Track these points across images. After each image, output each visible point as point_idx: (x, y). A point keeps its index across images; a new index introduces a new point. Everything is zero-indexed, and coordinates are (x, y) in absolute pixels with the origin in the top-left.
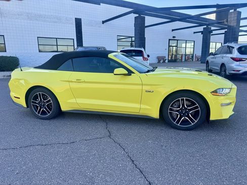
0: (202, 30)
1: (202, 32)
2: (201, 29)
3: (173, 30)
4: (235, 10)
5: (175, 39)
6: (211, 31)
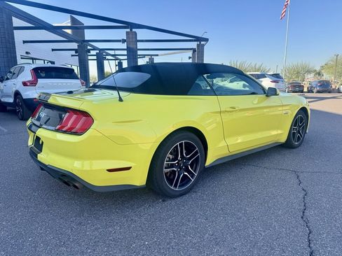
1: (76, 51)
3: (24, 42)
4: (131, 30)
6: (89, 51)
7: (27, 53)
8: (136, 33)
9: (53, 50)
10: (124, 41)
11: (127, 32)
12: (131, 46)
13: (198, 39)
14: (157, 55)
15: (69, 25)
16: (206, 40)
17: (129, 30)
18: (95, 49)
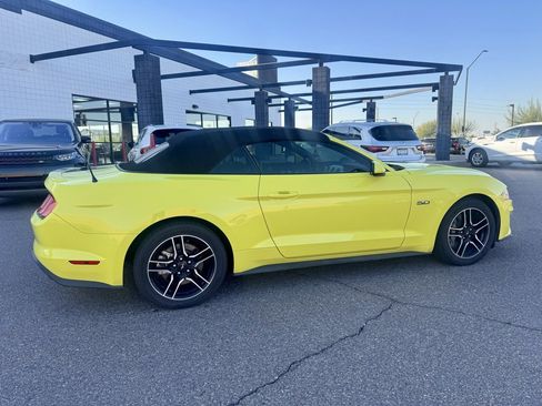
0: (253, 96)
1: (253, 101)
2: (251, 93)
3: (191, 92)
4: (321, 65)
5: (196, 110)
6: (269, 99)
7: (194, 107)
8: (328, 70)
9: (229, 100)
10: (309, 83)
11: (314, 69)
12: (319, 89)
13: (439, 68)
14: (382, 98)
15: (256, 64)
16: (459, 68)
17: (317, 65)
18: (282, 95)
